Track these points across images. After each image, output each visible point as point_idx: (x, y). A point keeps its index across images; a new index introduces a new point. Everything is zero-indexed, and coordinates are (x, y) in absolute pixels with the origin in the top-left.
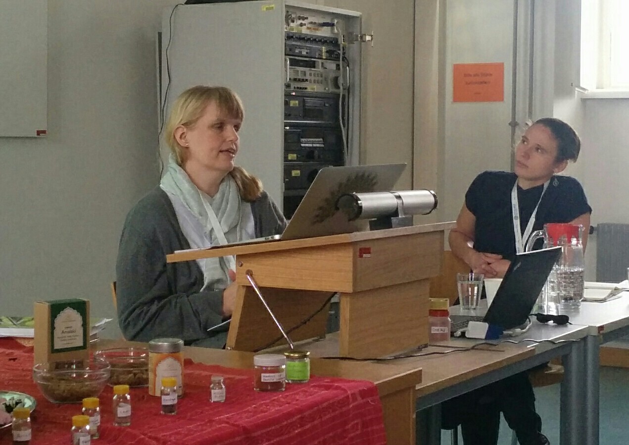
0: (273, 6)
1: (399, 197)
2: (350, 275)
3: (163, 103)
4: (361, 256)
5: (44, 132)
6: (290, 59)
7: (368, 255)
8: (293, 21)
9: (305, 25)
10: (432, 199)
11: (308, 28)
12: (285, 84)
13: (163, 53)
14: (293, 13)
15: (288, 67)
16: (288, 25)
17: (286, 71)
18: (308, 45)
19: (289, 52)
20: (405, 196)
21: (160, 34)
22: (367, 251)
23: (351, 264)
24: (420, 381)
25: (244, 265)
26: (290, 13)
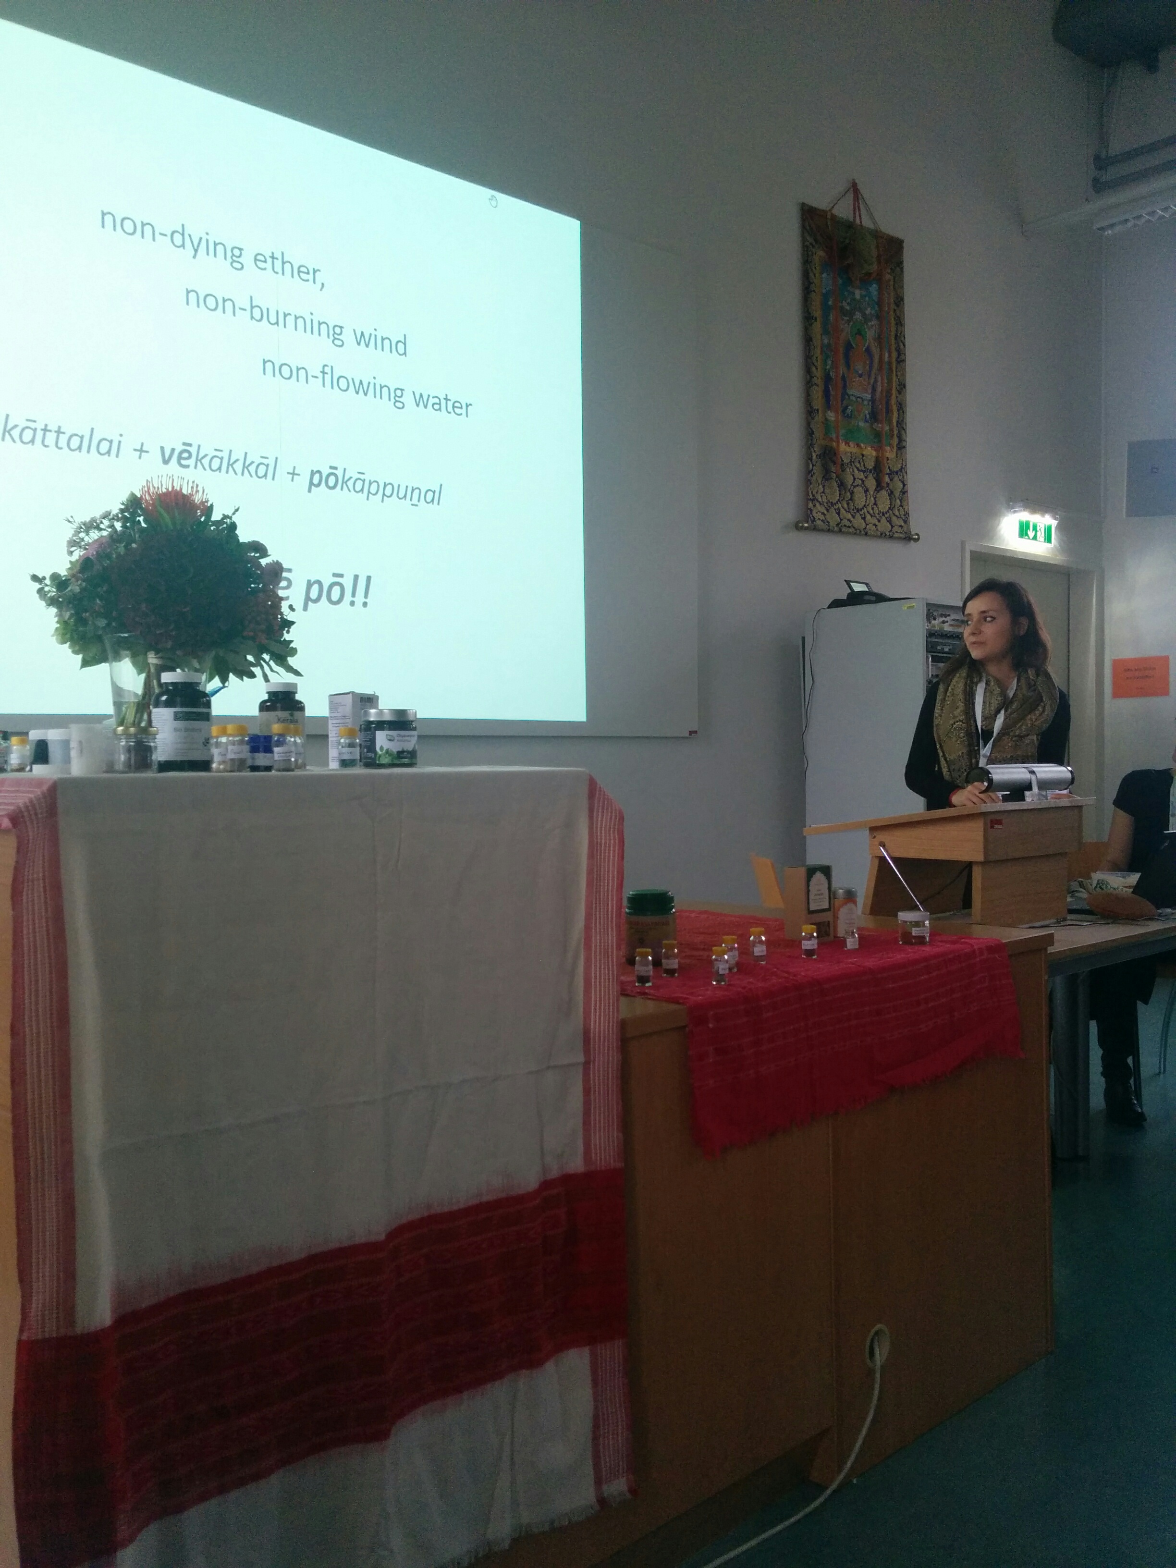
0: (914, 604)
1: (1033, 772)
2: (981, 846)
3: (807, 703)
4: (992, 827)
5: (696, 732)
6: (932, 656)
7: (1000, 827)
8: (935, 619)
9: (947, 622)
10: (1069, 775)
11: (951, 625)
12: (927, 680)
13: (807, 658)
14: (935, 611)
15: (930, 663)
16: (930, 623)
17: (928, 668)
18: (950, 641)
19: (930, 648)
20: (1040, 772)
21: (803, 638)
22: (999, 822)
23: (982, 833)
24: (1052, 943)
25: (877, 836)
26: (931, 611)
